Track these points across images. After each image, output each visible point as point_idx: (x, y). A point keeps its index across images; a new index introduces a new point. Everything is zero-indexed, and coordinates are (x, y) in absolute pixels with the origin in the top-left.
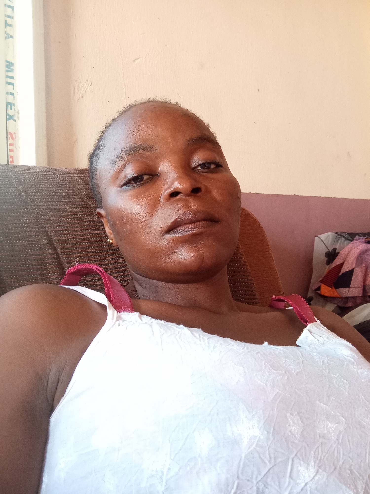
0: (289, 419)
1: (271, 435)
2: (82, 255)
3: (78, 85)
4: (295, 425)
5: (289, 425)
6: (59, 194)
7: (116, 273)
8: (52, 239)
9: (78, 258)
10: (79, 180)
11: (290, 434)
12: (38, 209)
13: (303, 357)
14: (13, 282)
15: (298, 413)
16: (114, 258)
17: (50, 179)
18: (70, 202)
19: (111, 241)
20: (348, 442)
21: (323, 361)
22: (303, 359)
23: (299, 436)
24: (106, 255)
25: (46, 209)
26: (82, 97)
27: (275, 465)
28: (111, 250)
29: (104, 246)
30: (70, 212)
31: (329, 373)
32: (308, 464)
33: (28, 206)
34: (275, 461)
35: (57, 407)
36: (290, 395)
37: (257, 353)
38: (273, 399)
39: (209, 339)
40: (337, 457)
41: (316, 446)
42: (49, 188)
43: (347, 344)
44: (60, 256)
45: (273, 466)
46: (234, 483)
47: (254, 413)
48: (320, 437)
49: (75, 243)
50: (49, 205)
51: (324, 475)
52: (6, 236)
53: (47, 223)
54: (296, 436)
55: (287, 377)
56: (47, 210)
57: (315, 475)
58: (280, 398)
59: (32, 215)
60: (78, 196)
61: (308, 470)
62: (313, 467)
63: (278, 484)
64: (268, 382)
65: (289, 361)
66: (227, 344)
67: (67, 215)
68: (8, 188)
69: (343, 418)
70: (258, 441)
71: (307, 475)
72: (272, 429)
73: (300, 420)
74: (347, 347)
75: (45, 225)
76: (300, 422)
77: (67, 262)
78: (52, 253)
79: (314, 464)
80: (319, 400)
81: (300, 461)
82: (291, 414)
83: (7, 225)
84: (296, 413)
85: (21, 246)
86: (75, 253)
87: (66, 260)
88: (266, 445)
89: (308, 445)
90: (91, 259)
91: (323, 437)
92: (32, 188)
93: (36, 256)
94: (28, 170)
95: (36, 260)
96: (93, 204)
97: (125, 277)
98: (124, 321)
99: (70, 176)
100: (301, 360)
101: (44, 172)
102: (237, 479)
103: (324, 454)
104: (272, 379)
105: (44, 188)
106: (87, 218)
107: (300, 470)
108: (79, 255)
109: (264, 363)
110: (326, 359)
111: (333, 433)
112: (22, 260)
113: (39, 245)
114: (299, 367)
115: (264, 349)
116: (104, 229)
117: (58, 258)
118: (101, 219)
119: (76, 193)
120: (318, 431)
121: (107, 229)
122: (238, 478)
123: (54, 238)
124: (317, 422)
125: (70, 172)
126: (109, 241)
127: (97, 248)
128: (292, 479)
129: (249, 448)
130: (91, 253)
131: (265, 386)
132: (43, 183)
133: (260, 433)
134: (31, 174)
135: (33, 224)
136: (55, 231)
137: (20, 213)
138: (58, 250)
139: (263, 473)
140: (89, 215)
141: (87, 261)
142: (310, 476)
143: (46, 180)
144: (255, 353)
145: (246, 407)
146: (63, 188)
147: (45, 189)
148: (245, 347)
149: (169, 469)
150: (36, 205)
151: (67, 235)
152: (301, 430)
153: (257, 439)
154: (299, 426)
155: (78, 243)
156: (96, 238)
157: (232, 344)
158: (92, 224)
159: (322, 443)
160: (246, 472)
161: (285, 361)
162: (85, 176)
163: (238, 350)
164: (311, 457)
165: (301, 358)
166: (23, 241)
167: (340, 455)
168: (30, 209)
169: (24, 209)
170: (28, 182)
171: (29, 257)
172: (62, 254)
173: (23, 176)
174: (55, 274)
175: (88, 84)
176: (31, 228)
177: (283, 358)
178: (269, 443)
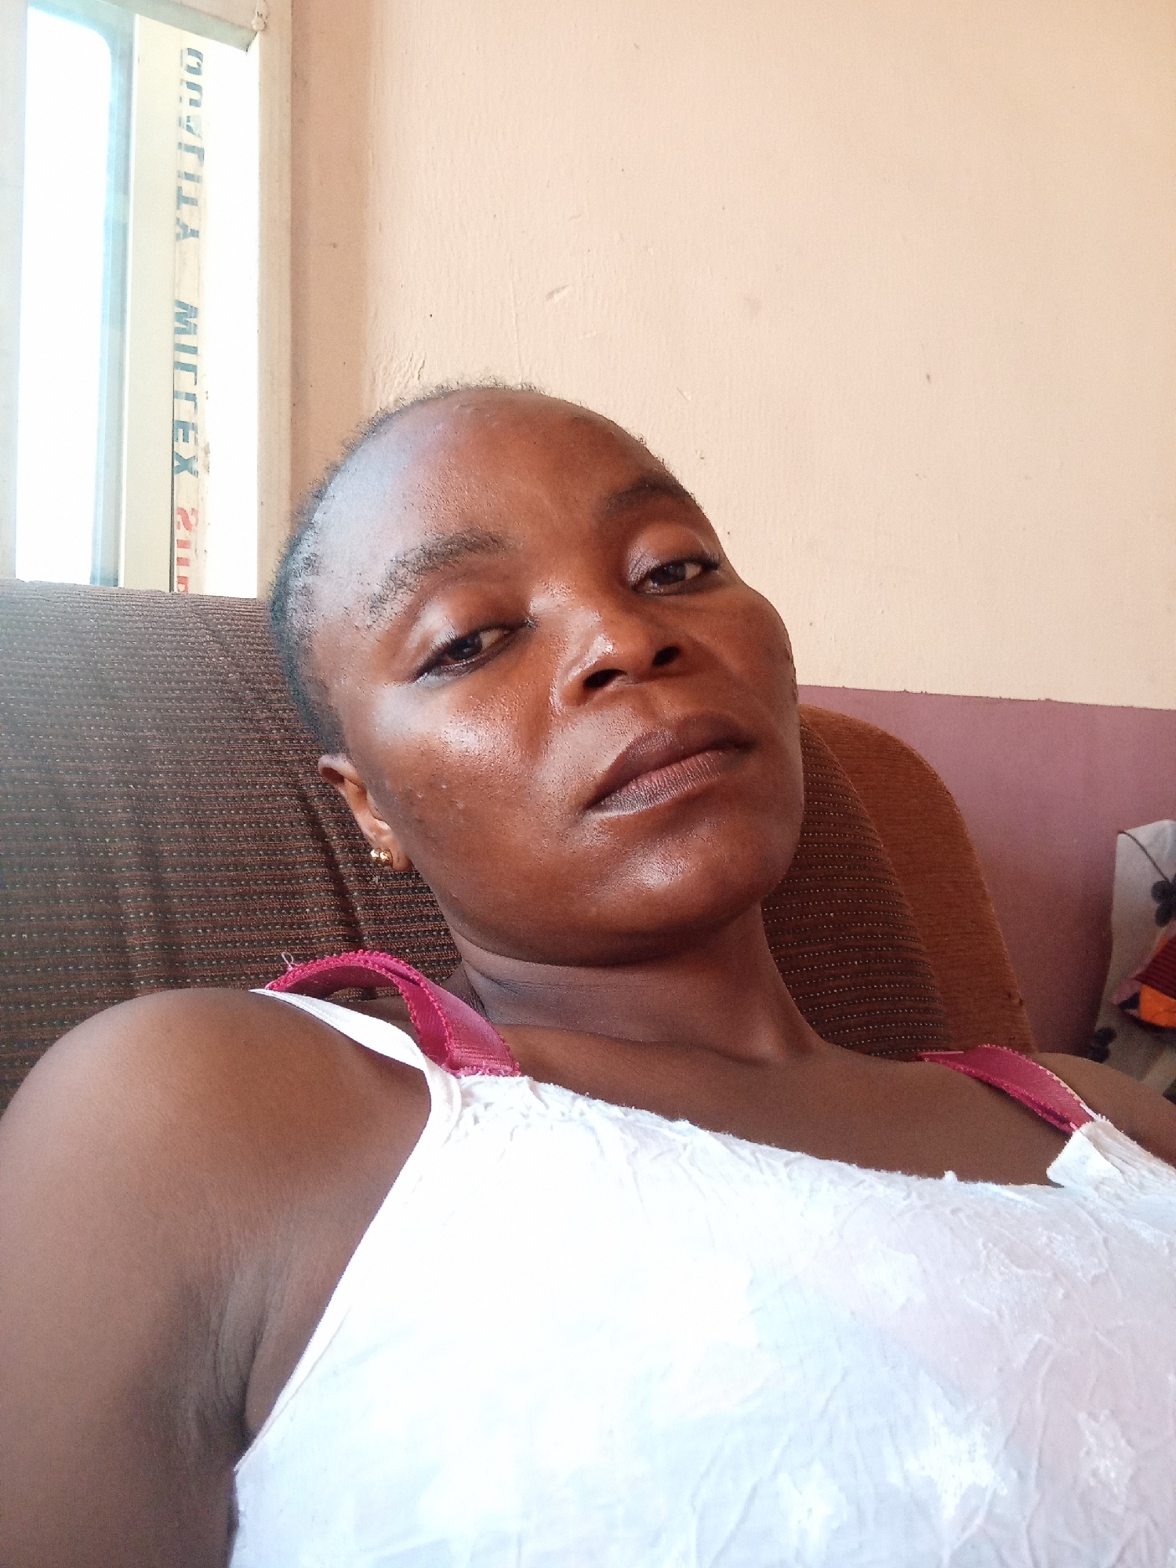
0: (1088, 1434)
1: (1032, 1483)
3: (385, 368)
4: (1108, 1454)
5: (1088, 1453)
8: (314, 808)
11: (1092, 1482)
12: (274, 719)
13: (1101, 1227)
14: (200, 931)
15: (1112, 1412)
19: (383, 857)
21: (1169, 1242)
23: (1124, 1489)
33: (246, 711)
36: (1082, 1353)
38: (1027, 1362)
44: (339, 856)
52: (183, 797)
53: (301, 761)
54: (1115, 1490)
55: (1062, 1291)
58: (1050, 1359)
59: (258, 736)
64: (1003, 1307)
65: (1060, 1238)
66: (853, 1183)
68: (187, 657)
70: (990, 1505)
72: (1035, 1465)
73: (1122, 1435)
75: (295, 767)
77: (357, 877)
78: (315, 849)
82: (1092, 1416)
83: (188, 763)
84: (1107, 1412)
85: (225, 825)
87: (353, 869)
88: (1020, 1517)
89: (1156, 1524)
92: (254, 659)
93: (267, 854)
95: (269, 867)
104: (1015, 1296)
109: (985, 1246)
112: (228, 865)
113: (279, 825)
114: (1096, 1260)
117: (331, 864)
123: (319, 806)
126: (379, 858)
129: (963, 1529)
131: (997, 1318)
134: (252, 621)
135: (261, 762)
137: (223, 730)
138: (333, 840)
150: (269, 710)
152: (1130, 1471)
153: (987, 1497)
154: (1121, 1457)
157: (868, 1181)
161: (1049, 1238)
163: (890, 1199)
166: (233, 812)
168: (251, 720)
169: (236, 719)
170: (244, 644)
171: (249, 859)
172: (342, 852)
173: (228, 624)
174: (323, 910)
175: (414, 364)
176: (253, 773)
177: (1040, 1229)
178: (1028, 1512)
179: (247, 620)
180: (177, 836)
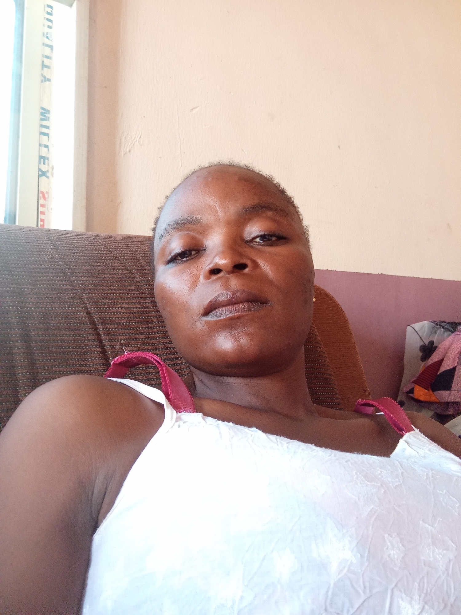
0: (388, 542)
1: (365, 559)
2: (128, 337)
3: (126, 137)
4: (395, 549)
5: (387, 549)
6: (102, 264)
8: (93, 317)
9: (124, 340)
10: (125, 248)
11: (388, 559)
12: (77, 281)
13: (402, 467)
14: (46, 367)
15: (398, 534)
16: (166, 343)
17: (91, 246)
18: (115, 274)
20: (459, 574)
21: (427, 474)
22: (404, 471)
23: (400, 562)
24: (156, 338)
25: (87, 281)
26: (130, 151)
27: (371, 596)
28: (162, 333)
29: (155, 327)
30: (115, 285)
31: (434, 488)
32: (411, 598)
33: (66, 277)
34: (371, 591)
35: (103, 523)
36: (388, 513)
37: (346, 462)
38: (367, 515)
39: (288, 444)
40: (447, 592)
41: (421, 576)
42: (90, 256)
43: (453, 458)
44: (103, 337)
45: (369, 598)
47: (345, 531)
48: (425, 565)
49: (120, 323)
50: (91, 277)
51: (431, 613)
52: (40, 312)
53: (87, 298)
54: (396, 562)
55: (383, 490)
56: (88, 283)
57: (421, 613)
58: (376, 515)
59: (71, 288)
60: (125, 267)
61: (411, 606)
62: (418, 602)
64: (361, 496)
65: (385, 472)
66: (310, 451)
67: (111, 290)
68: (43, 255)
69: (452, 544)
70: (349, 566)
71: (410, 611)
72: (367, 552)
73: (401, 542)
74: (455, 461)
75: (86, 301)
76: (401, 545)
77: (110, 346)
78: (93, 334)
79: (418, 597)
80: (423, 521)
81: (401, 593)
82: (390, 535)
83: (42, 298)
84: (396, 534)
85: (57, 324)
86: (119, 334)
87: (109, 343)
88: (360, 571)
89: (410, 574)
90: (139, 343)
91: (429, 566)
92: (70, 256)
93: (74, 336)
94: (66, 235)
95: (75, 341)
96: (143, 277)
97: (178, 365)
99: (115, 243)
100: (400, 472)
101: (85, 238)
102: (324, 611)
103: (431, 586)
104: (366, 492)
105: (85, 256)
106: (134, 293)
107: (401, 604)
108: (125, 337)
109: (356, 473)
111: (441, 561)
112: (58, 340)
113: (78, 324)
114: (398, 480)
115: (355, 458)
117: (100, 340)
119: (123, 264)
120: (422, 558)
122: (326, 610)
123: (95, 317)
124: (421, 547)
125: (115, 239)
127: (146, 329)
129: (339, 574)
130: (139, 335)
131: (357, 499)
132: (83, 250)
133: (352, 556)
134: (69, 240)
135: (72, 298)
136: (97, 308)
137: (57, 285)
138: (100, 331)
139: (357, 605)
140: (138, 290)
141: (135, 345)
142: (413, 614)
143: (87, 248)
144: (344, 461)
145: (335, 524)
146: (108, 257)
147: (86, 258)
148: (331, 454)
149: (242, 597)
150: (75, 277)
151: (111, 313)
152: (402, 555)
153: (349, 563)
154: (399, 550)
155: (124, 323)
156: (145, 318)
157: (317, 450)
158: (141, 301)
159: (427, 573)
160: (335, 603)
161: (381, 472)
163: (323, 456)
164: (415, 590)
165: (399, 468)
166: (60, 319)
167: (450, 589)
168: (68, 281)
169: (62, 281)
170: (66, 250)
171: (66, 338)
172: (104, 335)
173: (61, 242)
174: (96, 360)
175: (137, 136)
176: (68, 303)
177: (378, 468)
178: (363, 569)
180: (37, 328)
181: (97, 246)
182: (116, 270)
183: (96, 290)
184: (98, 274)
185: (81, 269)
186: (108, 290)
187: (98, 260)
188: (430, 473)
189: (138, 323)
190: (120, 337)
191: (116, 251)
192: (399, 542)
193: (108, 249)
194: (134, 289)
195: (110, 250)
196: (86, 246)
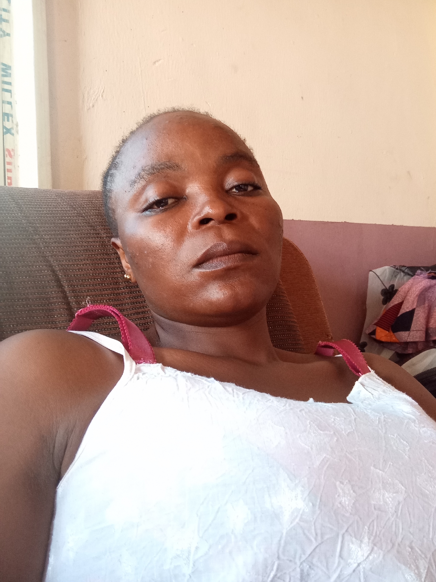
0: (339, 489)
1: (317, 507)
2: (93, 293)
3: (88, 92)
4: (346, 496)
6: (66, 222)
7: (134, 314)
8: (58, 275)
9: (89, 297)
10: (89, 205)
11: (339, 505)
12: (41, 239)
13: (355, 414)
14: (11, 326)
15: (349, 481)
16: (132, 297)
17: (55, 203)
18: (79, 230)
19: (128, 277)
20: (408, 515)
21: (379, 418)
22: (356, 417)
23: (351, 508)
24: (122, 293)
25: (50, 239)
26: (93, 106)
27: (322, 542)
28: (128, 288)
29: (120, 282)
30: (79, 242)
31: (386, 433)
32: (361, 541)
33: (29, 236)
34: (322, 537)
35: (65, 476)
36: (340, 461)
37: (300, 411)
38: (320, 465)
39: (244, 395)
40: (395, 533)
41: (371, 520)
42: (54, 214)
43: (406, 398)
44: (68, 294)
45: (320, 544)
46: (273, 565)
47: (297, 481)
48: (375, 509)
49: (85, 280)
50: (54, 235)
51: (380, 553)
53: (51, 256)
54: (347, 508)
55: (336, 438)
56: (52, 241)
57: (370, 554)
59: (34, 246)
60: (89, 223)
61: (361, 549)
62: (367, 544)
63: (325, 565)
64: (313, 445)
65: (339, 419)
66: (266, 400)
67: (76, 247)
68: (5, 214)
69: (402, 486)
70: (302, 515)
71: (360, 554)
72: (319, 501)
73: (352, 488)
74: (407, 401)
75: (50, 259)
76: (352, 492)
77: (76, 302)
78: (58, 292)
79: (368, 541)
80: (374, 466)
81: (351, 538)
82: (342, 483)
83: (5, 258)
84: (347, 481)
85: (21, 282)
86: (85, 291)
87: (74, 299)
88: (312, 519)
89: (361, 519)
90: (104, 298)
91: (379, 509)
92: (33, 214)
93: (38, 294)
94: (29, 193)
95: (40, 299)
96: (107, 234)
97: (145, 319)
98: (144, 374)
99: (79, 200)
100: (353, 418)
101: (48, 195)
102: (277, 559)
103: (380, 529)
104: (318, 441)
105: (48, 214)
106: (99, 250)
107: (352, 548)
108: (90, 293)
109: (310, 423)
110: (383, 416)
111: (390, 505)
112: (22, 299)
113: (43, 282)
114: (350, 427)
115: (309, 406)
116: (120, 262)
117: (65, 297)
118: (116, 250)
119: (86, 220)
120: (373, 502)
121: (125, 263)
122: (279, 558)
123: (60, 274)
124: (372, 492)
125: (78, 196)
126: (127, 277)
127: (111, 285)
128: (342, 558)
129: (291, 523)
130: (104, 291)
131: (310, 449)
132: (47, 208)
133: (304, 505)
134: (33, 198)
135: (35, 257)
136: (62, 265)
137: (20, 244)
138: (66, 288)
139: (308, 552)
140: (102, 246)
141: (100, 301)
142: (363, 556)
143: (51, 205)
144: (298, 410)
145: (288, 474)
146: (71, 214)
147: (50, 215)
148: (286, 404)
149: (197, 548)
150: (39, 235)
151: (76, 270)
152: (353, 501)
153: (301, 512)
154: (350, 496)
155: (89, 279)
156: (110, 274)
157: (272, 400)
158: (106, 256)
159: (377, 516)
160: (288, 551)
161: (334, 419)
162: (97, 201)
163: (278, 406)
164: (365, 533)
165: (353, 414)
166: (24, 277)
167: (399, 529)
169: (25, 239)
170: (29, 208)
171: (30, 296)
172: (70, 292)
173: (23, 200)
174: (62, 316)
175: (100, 91)
176: (32, 261)
177: (331, 416)
178: (315, 517)
179: (31, 198)
181: (60, 203)
182: (80, 227)
183: (60, 248)
184: (61, 231)
185: (44, 227)
186: (73, 247)
187: (62, 217)
188: (382, 418)
189: (103, 279)
190: (85, 294)
191: (80, 207)
192: (351, 488)
193: (71, 206)
194: (98, 245)
195: (74, 206)
196: (50, 204)
